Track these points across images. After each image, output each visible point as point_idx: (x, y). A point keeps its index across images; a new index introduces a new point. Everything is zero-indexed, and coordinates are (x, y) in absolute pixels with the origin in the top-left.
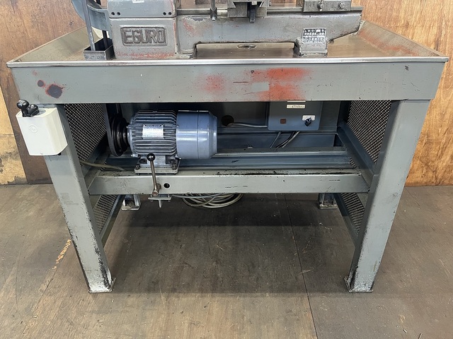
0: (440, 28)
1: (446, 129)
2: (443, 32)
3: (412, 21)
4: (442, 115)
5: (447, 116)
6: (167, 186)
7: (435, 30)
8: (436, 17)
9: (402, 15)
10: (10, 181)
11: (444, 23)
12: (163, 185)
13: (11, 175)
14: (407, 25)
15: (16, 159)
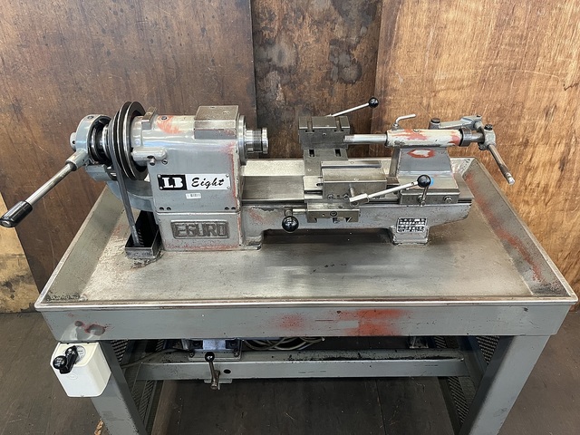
0: (568, 146)
1: (567, 253)
2: (572, 150)
3: (534, 138)
4: (564, 239)
5: (570, 240)
6: (227, 372)
7: (561, 148)
8: (564, 133)
9: (521, 131)
10: (24, 308)
11: (573, 140)
12: (222, 371)
13: (25, 301)
14: (526, 144)
15: (30, 283)
